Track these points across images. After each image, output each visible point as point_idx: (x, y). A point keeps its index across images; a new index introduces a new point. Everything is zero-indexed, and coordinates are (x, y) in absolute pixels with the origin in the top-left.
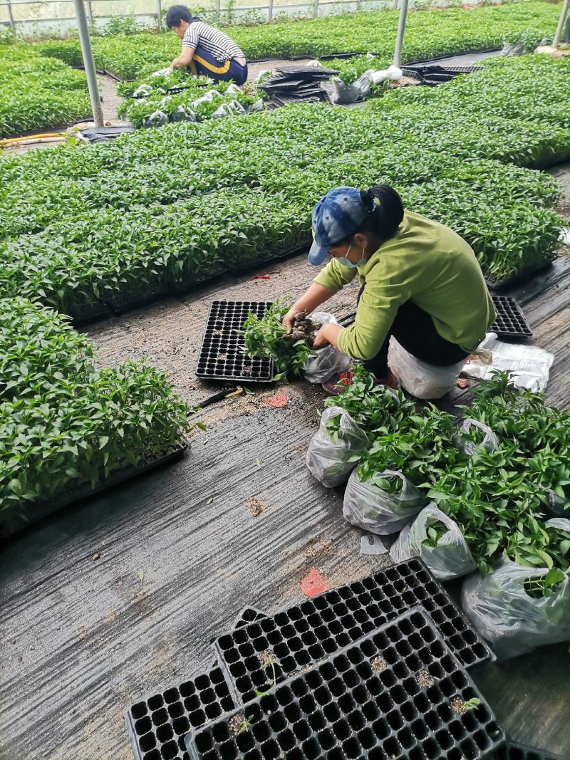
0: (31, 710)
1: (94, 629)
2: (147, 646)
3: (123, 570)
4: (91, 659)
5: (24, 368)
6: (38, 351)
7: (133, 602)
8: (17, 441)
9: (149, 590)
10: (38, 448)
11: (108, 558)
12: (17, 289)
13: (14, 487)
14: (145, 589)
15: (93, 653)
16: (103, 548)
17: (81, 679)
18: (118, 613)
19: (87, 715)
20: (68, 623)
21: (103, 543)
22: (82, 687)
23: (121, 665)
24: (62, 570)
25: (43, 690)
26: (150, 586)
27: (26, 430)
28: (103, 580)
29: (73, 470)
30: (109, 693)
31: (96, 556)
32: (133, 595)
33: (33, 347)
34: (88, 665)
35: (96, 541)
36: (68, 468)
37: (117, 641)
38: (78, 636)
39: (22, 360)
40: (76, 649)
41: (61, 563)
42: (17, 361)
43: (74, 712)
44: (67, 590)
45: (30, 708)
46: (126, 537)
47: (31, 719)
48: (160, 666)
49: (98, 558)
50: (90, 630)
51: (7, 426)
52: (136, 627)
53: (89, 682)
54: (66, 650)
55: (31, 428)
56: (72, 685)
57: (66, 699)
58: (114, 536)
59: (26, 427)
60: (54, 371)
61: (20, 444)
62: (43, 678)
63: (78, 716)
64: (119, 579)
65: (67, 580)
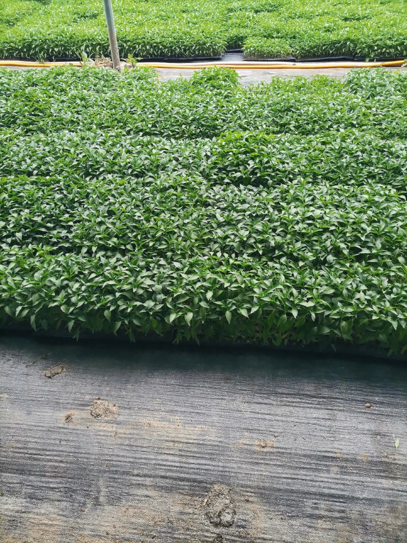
0: (290, 478)
1: (348, 456)
2: (383, 502)
3: (384, 429)
4: (338, 476)
5: (379, 244)
6: (394, 235)
7: (383, 459)
8: (358, 296)
9: (399, 460)
10: (370, 309)
11: (376, 412)
12: (391, 180)
13: (343, 327)
14: (397, 457)
15: (342, 473)
16: (376, 403)
17: (327, 485)
18: (370, 459)
19: (323, 513)
20: (332, 439)
21: (377, 399)
22: (326, 491)
23: (358, 499)
24: (342, 399)
25: (302, 472)
26: (401, 457)
27: (365, 290)
28: (367, 427)
29: (385, 337)
30: (343, 512)
31: (368, 405)
32: (386, 454)
33: (391, 230)
34: (335, 479)
35: (373, 394)
36: (382, 334)
37: (361, 479)
38: (336, 453)
39: (380, 236)
40: (332, 461)
41: (343, 392)
42: (376, 236)
43: (315, 504)
44: (340, 416)
45: (290, 476)
46: (396, 405)
47: (288, 484)
48: (388, 525)
49: (369, 407)
50: (346, 456)
51: (353, 281)
52: (380, 480)
53: (332, 491)
54: (325, 456)
55: (369, 291)
56: (321, 484)
57: (314, 490)
58: (386, 400)
59: (366, 288)
60: (399, 255)
61: (358, 299)
62: (304, 463)
63: (317, 508)
64: (379, 434)
65: (342, 408)
